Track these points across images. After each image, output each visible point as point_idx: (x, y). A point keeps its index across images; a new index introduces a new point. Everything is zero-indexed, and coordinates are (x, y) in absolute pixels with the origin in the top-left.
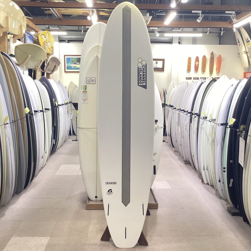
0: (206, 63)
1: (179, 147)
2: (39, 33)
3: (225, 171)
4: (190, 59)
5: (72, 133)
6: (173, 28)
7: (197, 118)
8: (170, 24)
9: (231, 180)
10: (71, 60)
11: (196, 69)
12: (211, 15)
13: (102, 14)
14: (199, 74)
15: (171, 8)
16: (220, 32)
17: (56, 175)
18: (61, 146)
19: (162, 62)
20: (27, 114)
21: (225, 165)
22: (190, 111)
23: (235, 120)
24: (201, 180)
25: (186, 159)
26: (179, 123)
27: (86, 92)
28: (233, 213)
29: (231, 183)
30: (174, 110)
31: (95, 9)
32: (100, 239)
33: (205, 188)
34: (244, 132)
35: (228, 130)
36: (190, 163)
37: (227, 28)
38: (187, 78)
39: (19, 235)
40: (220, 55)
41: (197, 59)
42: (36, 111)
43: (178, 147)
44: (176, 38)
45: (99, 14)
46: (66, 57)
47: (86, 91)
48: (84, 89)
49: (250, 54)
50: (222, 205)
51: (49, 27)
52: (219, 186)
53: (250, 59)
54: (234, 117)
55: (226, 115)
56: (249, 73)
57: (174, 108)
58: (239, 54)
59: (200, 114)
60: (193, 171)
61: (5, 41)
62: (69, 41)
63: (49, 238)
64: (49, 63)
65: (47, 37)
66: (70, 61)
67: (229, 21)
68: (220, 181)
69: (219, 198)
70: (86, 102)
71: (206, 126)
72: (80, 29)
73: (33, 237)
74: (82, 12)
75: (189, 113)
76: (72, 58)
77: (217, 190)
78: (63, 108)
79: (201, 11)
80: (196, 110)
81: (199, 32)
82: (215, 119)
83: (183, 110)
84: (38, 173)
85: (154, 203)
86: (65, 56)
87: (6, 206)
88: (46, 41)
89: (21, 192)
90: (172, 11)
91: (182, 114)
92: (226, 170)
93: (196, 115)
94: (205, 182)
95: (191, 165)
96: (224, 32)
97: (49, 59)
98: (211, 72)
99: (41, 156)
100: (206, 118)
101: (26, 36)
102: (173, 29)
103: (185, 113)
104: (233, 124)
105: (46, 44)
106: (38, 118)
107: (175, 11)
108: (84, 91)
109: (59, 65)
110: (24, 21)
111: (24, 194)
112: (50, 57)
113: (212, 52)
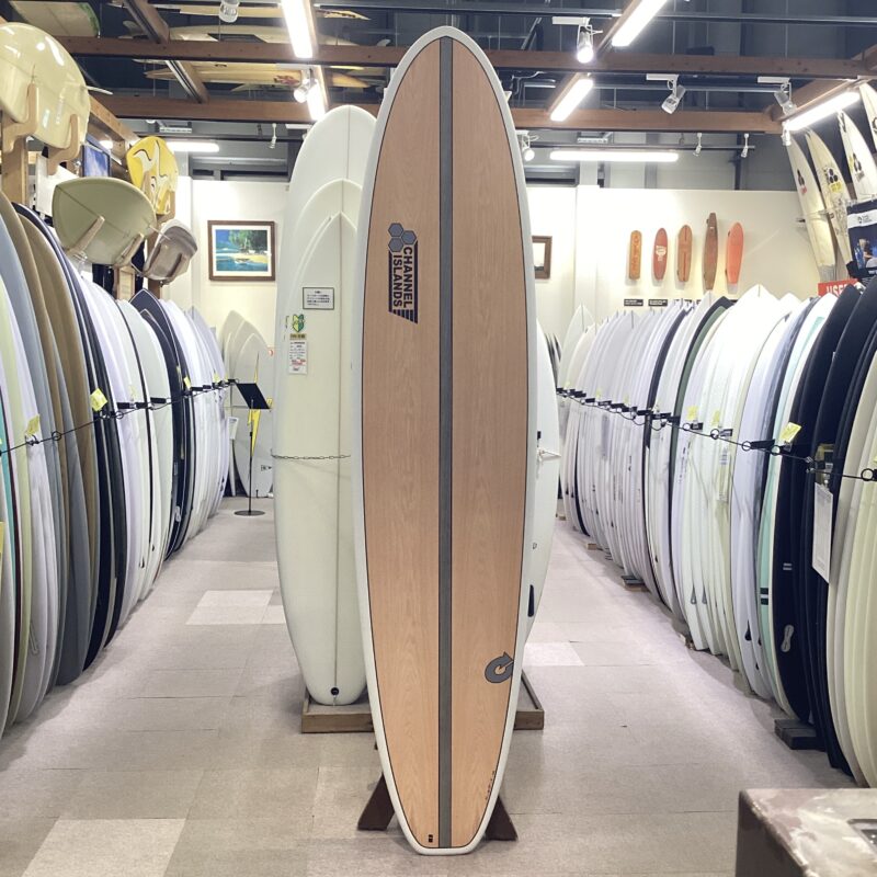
0: (690, 251)
1: (607, 534)
2: (127, 146)
3: (765, 602)
4: (636, 238)
5: (235, 488)
6: (579, 132)
7: (668, 428)
8: (570, 119)
9: (786, 629)
10: (230, 238)
11: (659, 270)
12: (708, 90)
13: (341, 81)
14: (671, 289)
15: (579, 64)
16: (740, 147)
17: (188, 623)
18: (200, 531)
19: (544, 245)
20: (99, 412)
21: (767, 580)
22: (642, 407)
23: (799, 428)
24: (684, 639)
25: (629, 570)
26: (604, 450)
27: (303, 336)
28: (794, 739)
29: (787, 639)
30: (587, 408)
31: (319, 67)
32: (356, 824)
33: (698, 663)
34: (829, 467)
35: (777, 462)
36: (644, 584)
37: (763, 132)
38: (628, 303)
39: (81, 816)
40: (738, 226)
41: (662, 238)
42: (123, 406)
43: (602, 533)
44: (589, 165)
45: (332, 83)
46: (215, 228)
47: (302, 332)
48: (296, 327)
49: (838, 220)
50: (756, 715)
51: (157, 125)
52: (746, 653)
53: (838, 237)
54: (793, 419)
55: (769, 413)
56: (838, 284)
57: (588, 401)
58: (804, 221)
59: (677, 414)
60: (656, 609)
61: (20, 168)
62: (226, 174)
63: (182, 822)
64: (159, 246)
65: (156, 157)
66: (227, 240)
67: (768, 109)
68: (748, 637)
69: (745, 695)
70: (303, 369)
71: (701, 455)
72: (264, 134)
73: (129, 821)
74: (276, 74)
75: (640, 413)
76: (237, 231)
77: (738, 671)
78: (208, 401)
79: (676, 76)
80: (665, 403)
81: (667, 148)
82: (731, 430)
83: (621, 406)
84: (129, 618)
85: (531, 709)
86: (211, 223)
87: (28, 724)
88: (152, 170)
89: (76, 678)
90: (578, 74)
91: (615, 417)
92: (770, 597)
93: (664, 420)
94: (699, 644)
95: (648, 591)
96: (753, 147)
97: (163, 231)
98: (709, 281)
99: (138, 561)
100: (701, 426)
101: (88, 152)
102: (579, 136)
103: (627, 414)
104: (793, 442)
105: (153, 181)
106: (129, 429)
107: (589, 74)
108: (294, 333)
109: (192, 255)
110: (82, 102)
111: (84, 686)
112: (165, 227)
113: (713, 216)
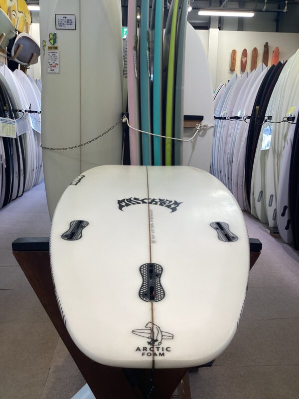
0: (257, 59)
4: (234, 52)
11: (243, 67)
27: (56, 48)
40: (277, 48)
41: (245, 53)
70: (56, 70)
102: (210, 5)
108: (51, 45)
113: (267, 44)
